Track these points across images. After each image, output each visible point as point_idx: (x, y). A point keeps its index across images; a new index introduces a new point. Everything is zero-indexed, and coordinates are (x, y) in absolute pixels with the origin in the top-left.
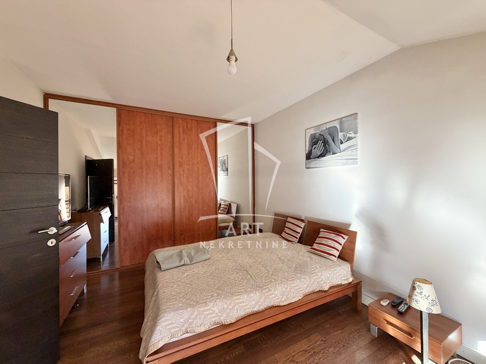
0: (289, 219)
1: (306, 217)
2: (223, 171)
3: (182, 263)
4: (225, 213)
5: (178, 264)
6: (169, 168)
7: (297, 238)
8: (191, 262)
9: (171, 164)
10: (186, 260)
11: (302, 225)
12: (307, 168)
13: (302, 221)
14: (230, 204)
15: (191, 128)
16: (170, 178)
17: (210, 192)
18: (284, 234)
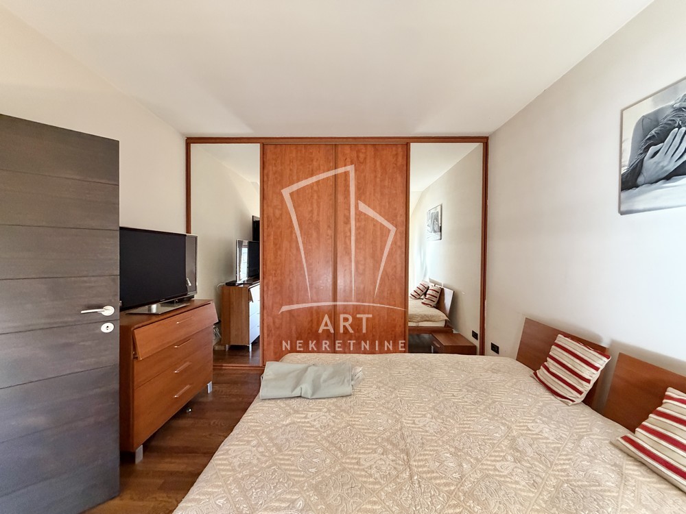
0: (561, 340)
1: (613, 343)
2: (435, 232)
3: (297, 393)
4: (433, 304)
5: (288, 394)
6: (329, 227)
7: (580, 393)
8: (313, 393)
9: (332, 221)
10: (306, 388)
11: (601, 362)
12: (622, 213)
13: (601, 350)
14: (442, 290)
15: (365, 158)
16: (330, 241)
17: (395, 266)
18: (542, 372)
